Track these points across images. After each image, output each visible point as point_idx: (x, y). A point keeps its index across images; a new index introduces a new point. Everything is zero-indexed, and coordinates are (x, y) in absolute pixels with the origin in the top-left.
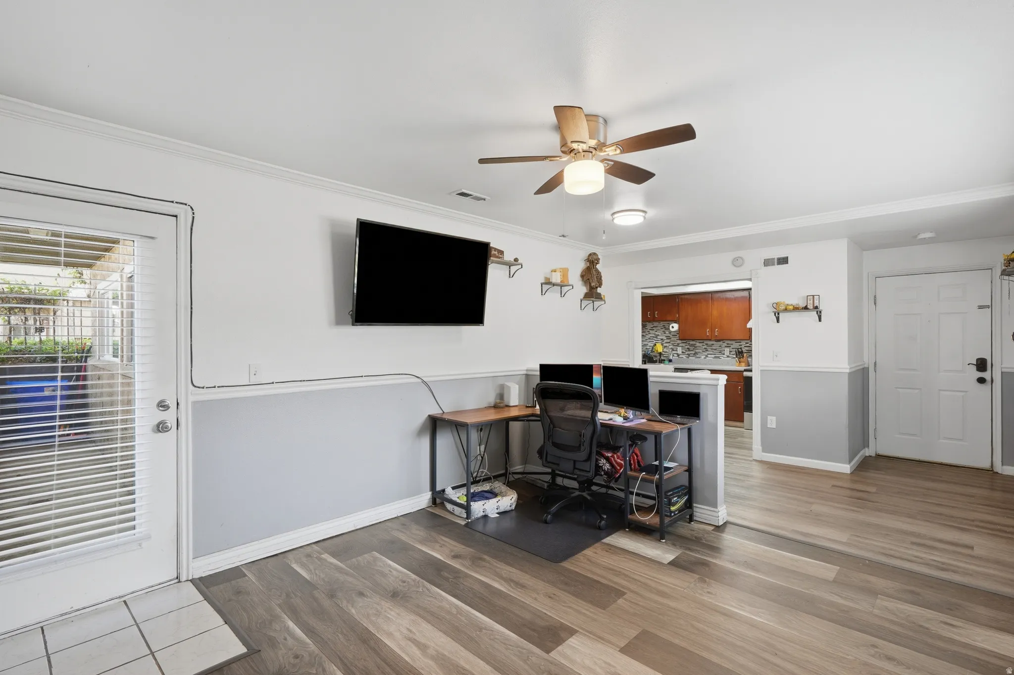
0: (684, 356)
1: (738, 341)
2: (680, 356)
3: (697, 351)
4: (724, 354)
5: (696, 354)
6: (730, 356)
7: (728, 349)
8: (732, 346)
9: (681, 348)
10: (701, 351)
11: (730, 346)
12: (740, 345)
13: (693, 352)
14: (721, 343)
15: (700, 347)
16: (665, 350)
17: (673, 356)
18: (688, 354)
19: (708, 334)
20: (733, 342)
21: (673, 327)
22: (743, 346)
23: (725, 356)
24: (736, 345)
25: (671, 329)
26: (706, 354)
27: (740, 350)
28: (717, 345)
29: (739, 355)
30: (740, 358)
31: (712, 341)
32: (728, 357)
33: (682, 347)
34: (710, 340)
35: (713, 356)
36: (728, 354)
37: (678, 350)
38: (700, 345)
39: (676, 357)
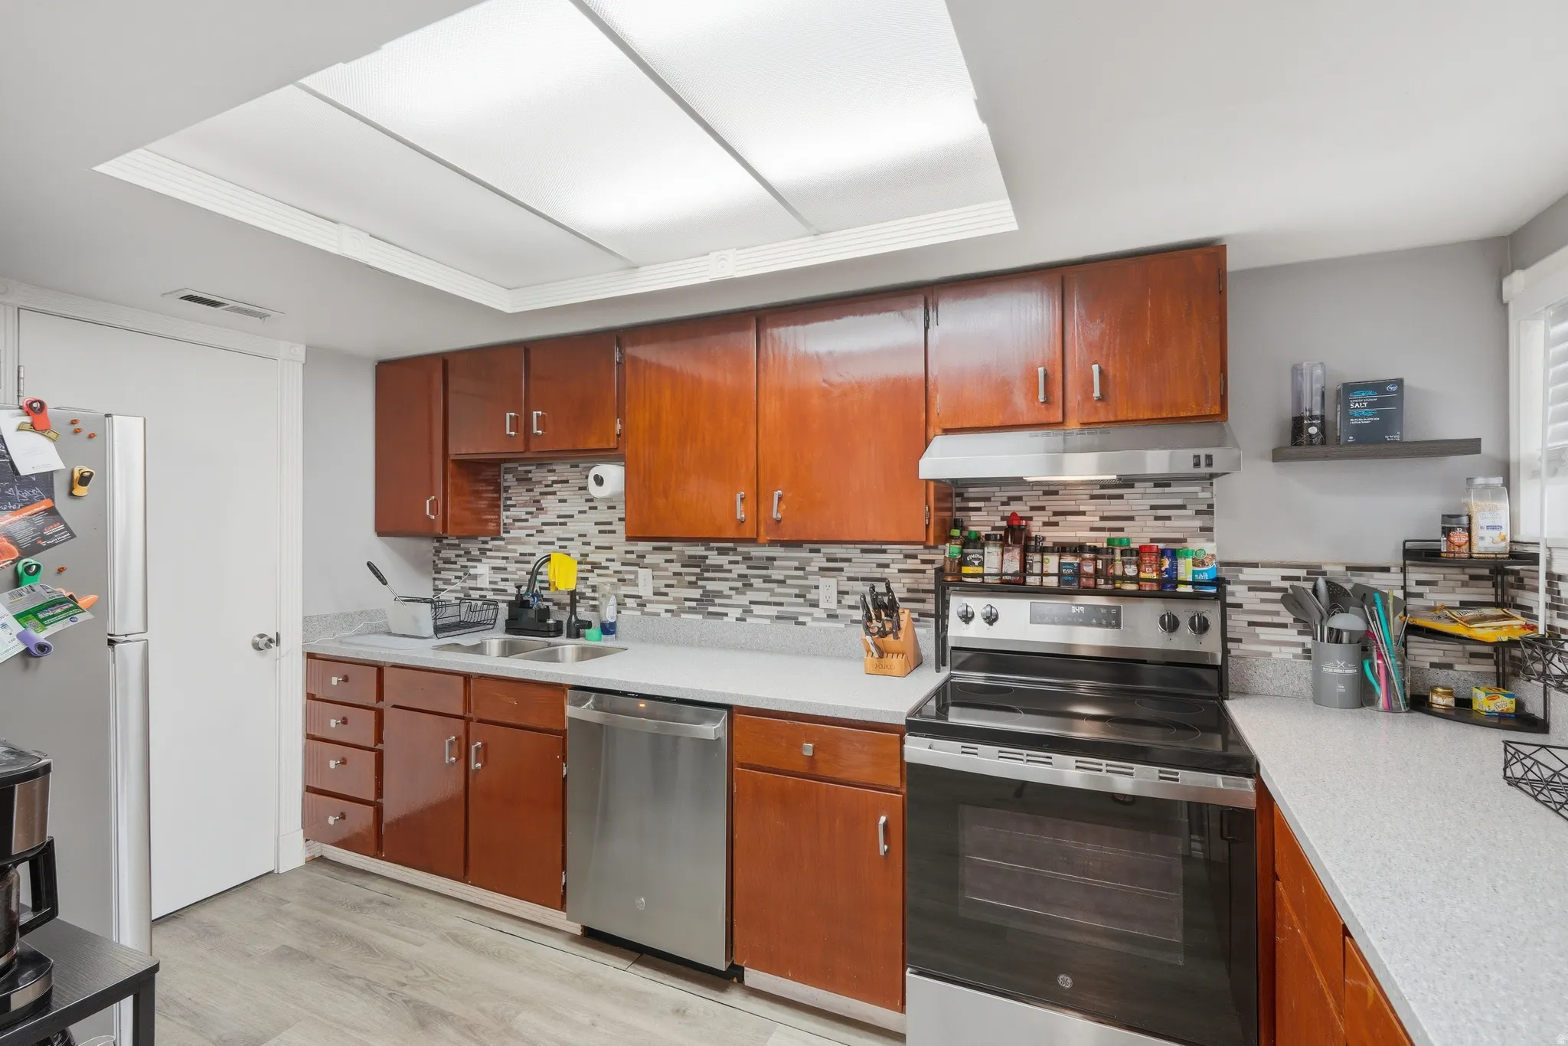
0: (660, 608)
1: (873, 546)
2: (649, 608)
3: (711, 586)
4: (817, 606)
5: (708, 598)
6: (839, 612)
7: (832, 582)
8: (849, 570)
9: (649, 571)
10: (722, 586)
11: (841, 570)
12: (880, 566)
13: (696, 593)
14: (803, 554)
15: (719, 568)
16: (593, 579)
17: (621, 605)
18: (676, 600)
19: (741, 515)
20: (853, 552)
21: (599, 481)
22: (894, 569)
23: (818, 613)
24: (863, 564)
25: (594, 490)
26: (743, 600)
27: (881, 588)
28: (786, 560)
29: (879, 618)
30: (883, 634)
31: (764, 545)
32: (832, 616)
33: (654, 567)
34: (753, 541)
35: (774, 611)
36: (833, 605)
37: (640, 582)
38: (723, 560)
39: (631, 613)
